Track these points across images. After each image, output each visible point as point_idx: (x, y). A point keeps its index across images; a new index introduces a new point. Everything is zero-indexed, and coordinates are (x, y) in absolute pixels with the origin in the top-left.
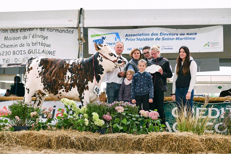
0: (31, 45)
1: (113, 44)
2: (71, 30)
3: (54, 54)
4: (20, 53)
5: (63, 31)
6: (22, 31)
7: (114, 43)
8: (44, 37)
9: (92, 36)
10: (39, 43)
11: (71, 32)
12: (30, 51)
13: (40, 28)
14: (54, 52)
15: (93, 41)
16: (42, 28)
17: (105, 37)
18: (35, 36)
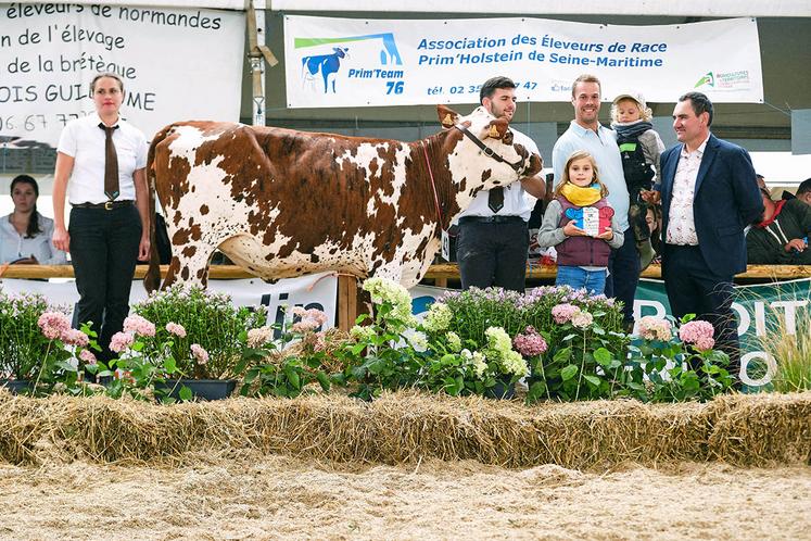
0: (57, 65)
1: (375, 74)
2: (212, 16)
3: (148, 105)
4: (13, 97)
5: (180, 18)
6: (17, 13)
7: (378, 71)
8: (109, 40)
9: (300, 43)
10: (91, 60)
11: (211, 23)
12: (52, 90)
13: (93, 6)
14: (149, 98)
15: (304, 60)
16: (98, 6)
17: (347, 50)
18: (71, 36)
